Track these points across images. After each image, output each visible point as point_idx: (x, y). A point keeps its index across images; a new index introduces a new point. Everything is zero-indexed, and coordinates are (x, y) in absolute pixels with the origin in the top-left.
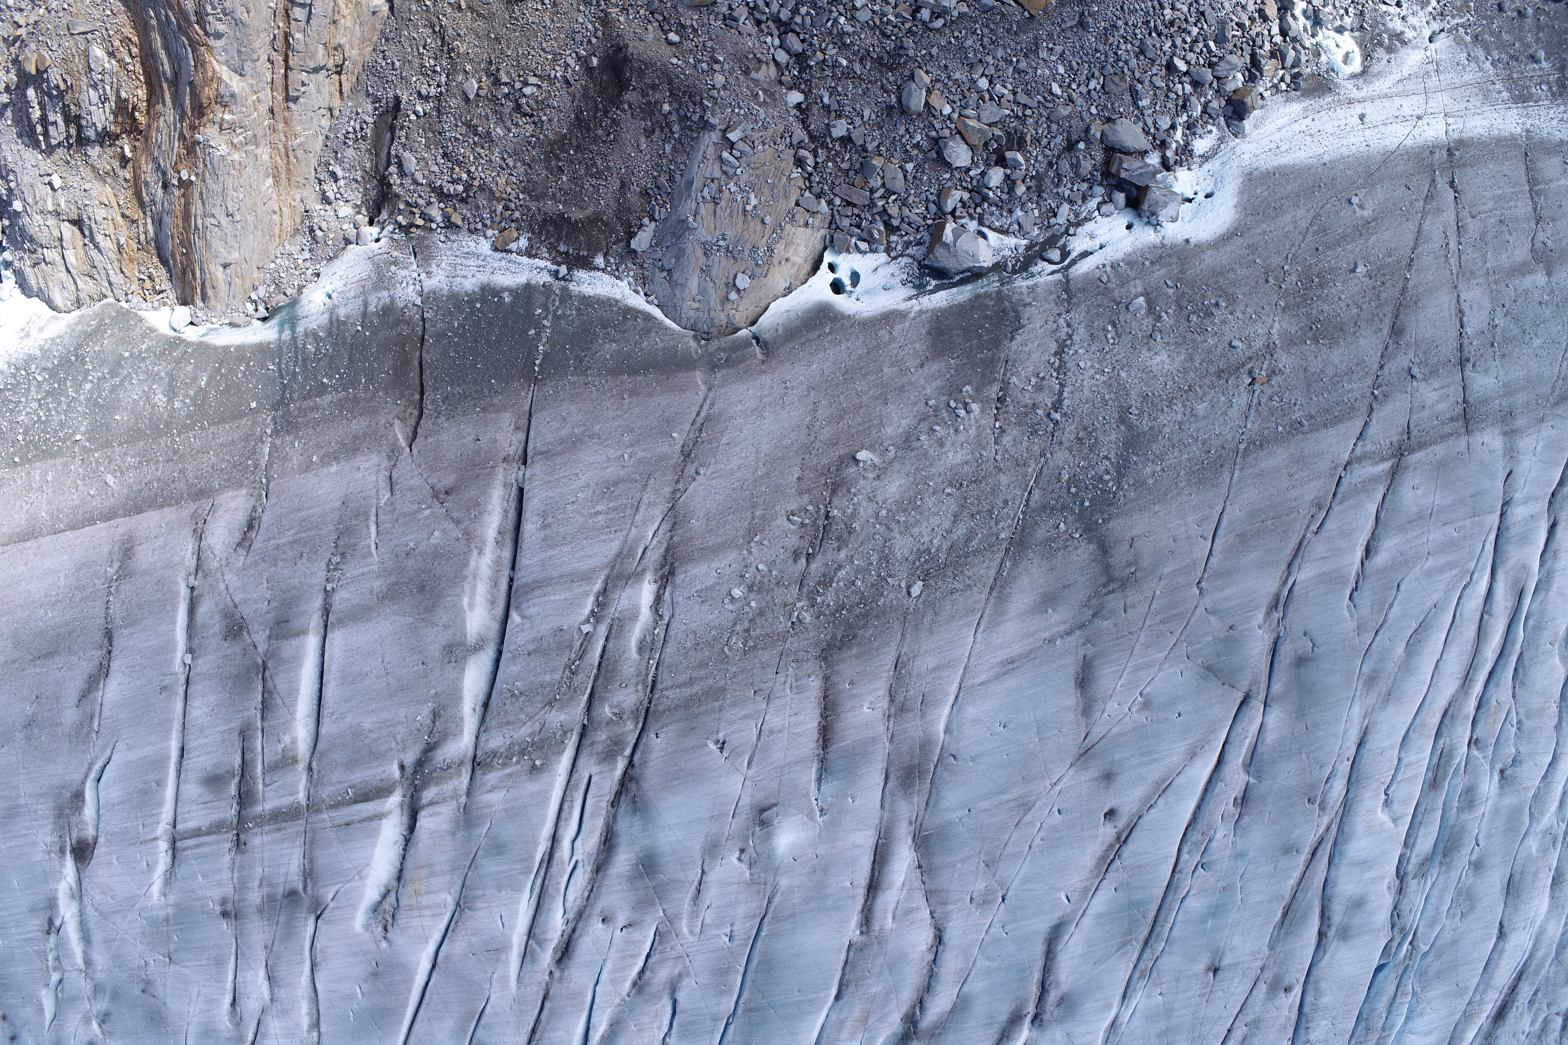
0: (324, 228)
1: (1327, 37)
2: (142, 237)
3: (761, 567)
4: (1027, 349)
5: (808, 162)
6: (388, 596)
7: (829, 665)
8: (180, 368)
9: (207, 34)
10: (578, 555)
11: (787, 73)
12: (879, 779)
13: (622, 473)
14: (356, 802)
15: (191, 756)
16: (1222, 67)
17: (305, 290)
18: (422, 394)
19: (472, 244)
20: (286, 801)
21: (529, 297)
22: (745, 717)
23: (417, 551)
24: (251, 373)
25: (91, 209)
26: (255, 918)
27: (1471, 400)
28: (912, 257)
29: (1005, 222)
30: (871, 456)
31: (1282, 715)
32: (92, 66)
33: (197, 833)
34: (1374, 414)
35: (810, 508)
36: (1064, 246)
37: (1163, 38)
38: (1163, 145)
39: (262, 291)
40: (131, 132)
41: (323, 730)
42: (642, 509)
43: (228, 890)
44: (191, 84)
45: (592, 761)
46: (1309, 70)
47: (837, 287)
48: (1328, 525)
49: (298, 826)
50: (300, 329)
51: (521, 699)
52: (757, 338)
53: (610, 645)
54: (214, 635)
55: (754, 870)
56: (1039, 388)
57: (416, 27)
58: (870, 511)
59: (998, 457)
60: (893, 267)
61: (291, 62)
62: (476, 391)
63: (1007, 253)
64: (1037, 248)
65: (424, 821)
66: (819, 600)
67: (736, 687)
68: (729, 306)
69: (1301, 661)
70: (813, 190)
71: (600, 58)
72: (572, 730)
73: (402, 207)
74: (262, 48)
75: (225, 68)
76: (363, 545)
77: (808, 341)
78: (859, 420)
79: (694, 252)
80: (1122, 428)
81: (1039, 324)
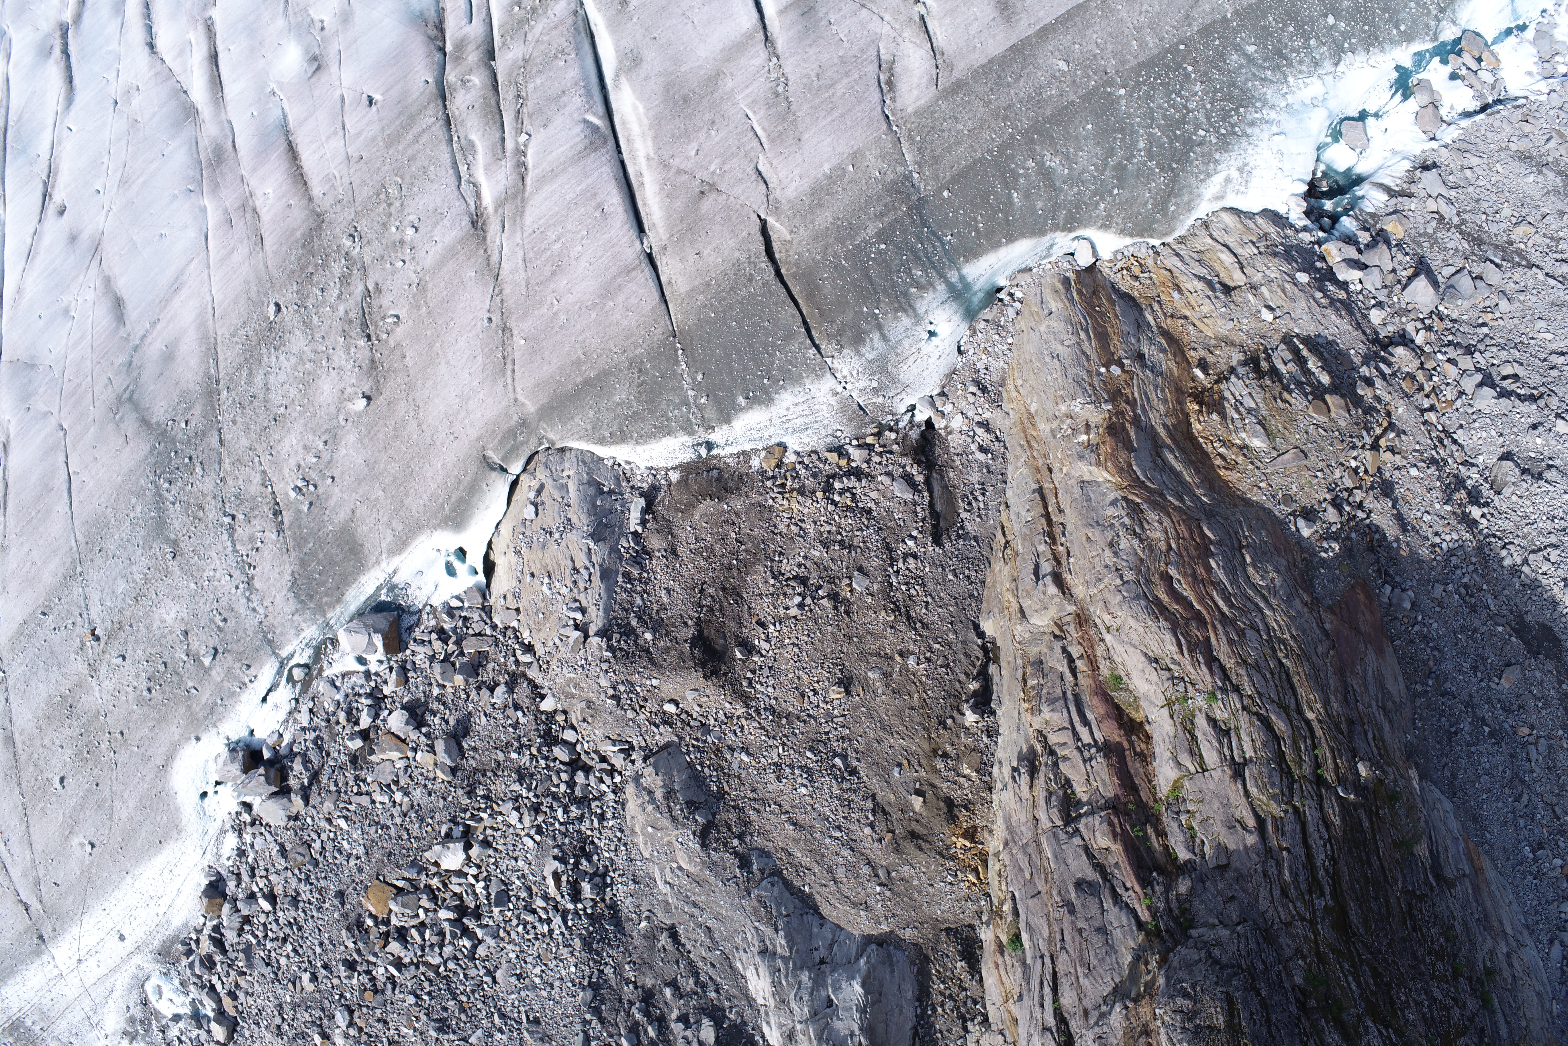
0: (971, 397)
1: (183, 1006)
2: (1156, 307)
4: (277, 570)
5: (521, 653)
6: (714, 79)
8: (1050, 200)
9: (1126, 500)
11: (561, 723)
13: (552, 286)
17: (968, 333)
19: (806, 440)
21: (721, 410)
22: (360, 133)
24: (969, 225)
25: (1218, 306)
28: (411, 613)
29: (348, 684)
32: (1258, 427)
36: (294, 687)
38: (254, 823)
39: (1011, 313)
40: (1202, 392)
42: (520, 262)
44: (1132, 450)
46: (182, 965)
47: (461, 553)
50: (941, 287)
52: (504, 470)
57: (943, 619)
58: (335, 358)
61: (1044, 522)
62: (724, 299)
63: (336, 656)
64: (314, 673)
70: (510, 631)
71: (734, 660)
73: (895, 447)
74: (1071, 518)
75: (1100, 480)
76: (762, 112)
77: (457, 489)
78: (381, 436)
79: (580, 518)
80: (173, 536)
81: (278, 600)
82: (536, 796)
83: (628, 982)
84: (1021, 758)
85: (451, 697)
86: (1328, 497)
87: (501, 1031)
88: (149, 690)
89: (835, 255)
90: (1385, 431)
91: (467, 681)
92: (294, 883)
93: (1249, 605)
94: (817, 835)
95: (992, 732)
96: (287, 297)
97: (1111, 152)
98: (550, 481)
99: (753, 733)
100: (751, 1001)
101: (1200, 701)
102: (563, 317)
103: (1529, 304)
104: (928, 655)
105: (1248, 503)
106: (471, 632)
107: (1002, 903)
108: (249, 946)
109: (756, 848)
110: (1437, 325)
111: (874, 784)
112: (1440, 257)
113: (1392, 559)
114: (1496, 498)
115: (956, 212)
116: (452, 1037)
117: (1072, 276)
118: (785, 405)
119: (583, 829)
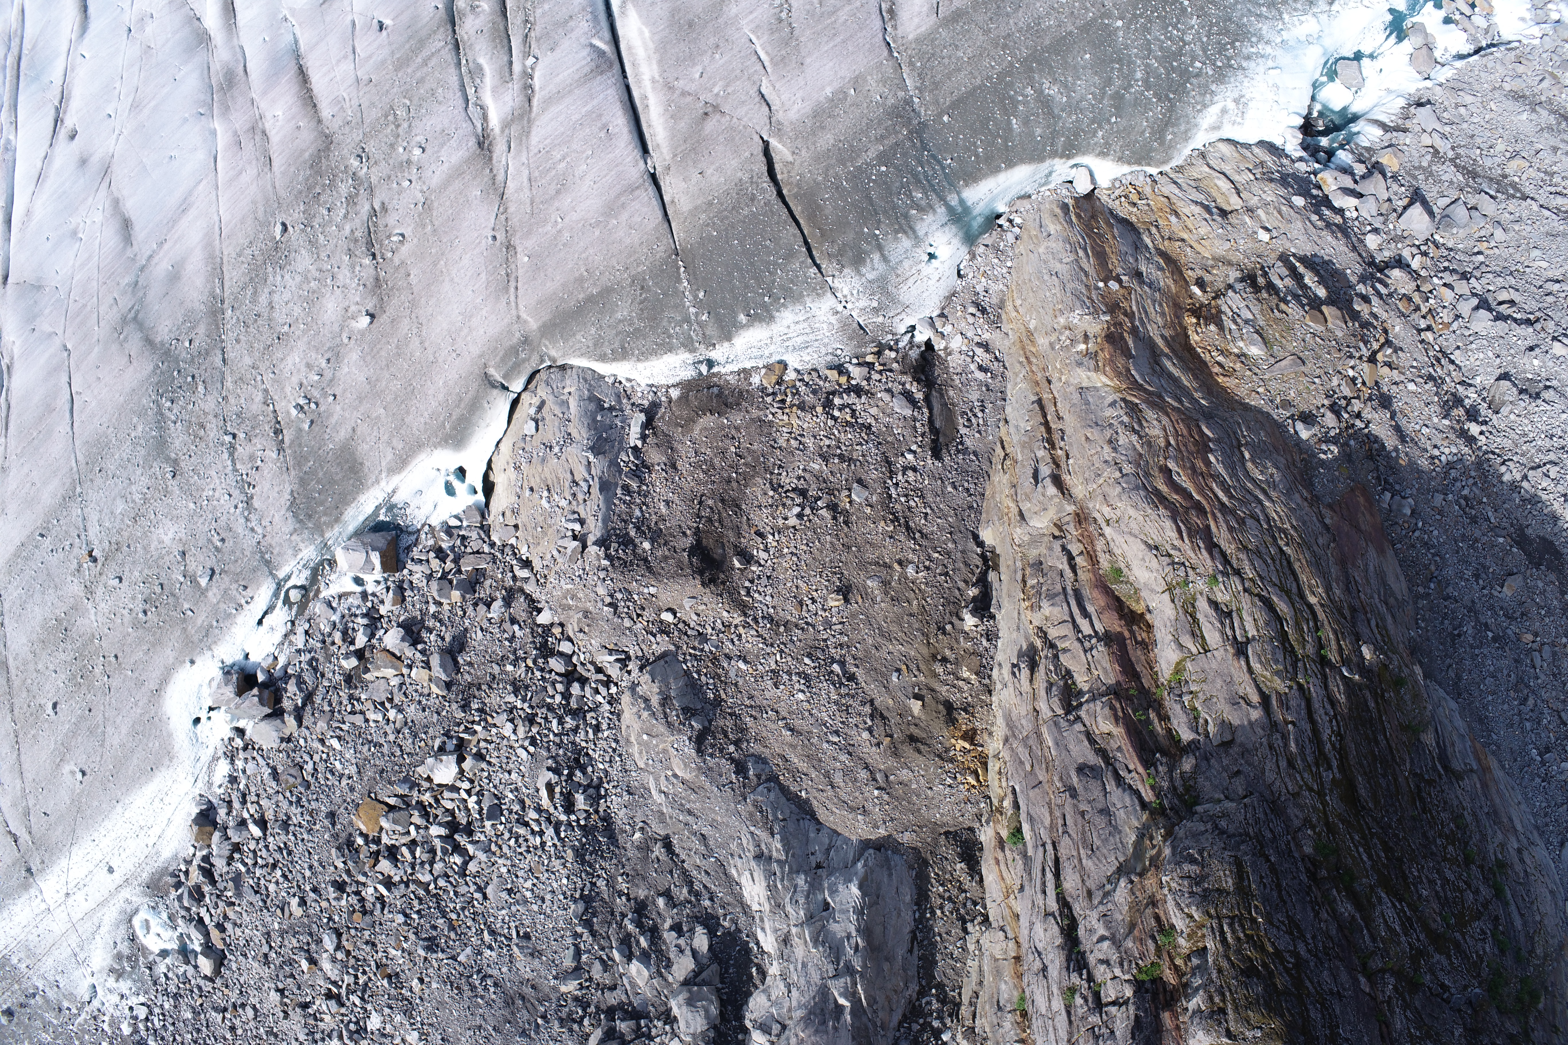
0: (970, 318)
1: (171, 941)
2: (1154, 231)
5: (518, 569)
8: (1048, 127)
9: (1124, 400)
11: (558, 636)
13: (556, 204)
17: (968, 257)
19: (807, 358)
22: (370, 57)
25: (1216, 228)
28: (409, 533)
29: (344, 605)
32: (1256, 336)
36: (290, 609)
38: (246, 748)
39: (1010, 237)
40: (1200, 308)
42: (526, 181)
44: (1130, 357)
46: (171, 897)
47: (461, 472)
50: (941, 210)
52: (506, 388)
57: (942, 529)
58: (340, 277)
60: (421, 516)
61: (1043, 430)
62: (727, 218)
63: (333, 577)
64: (311, 595)
71: (733, 569)
73: (895, 366)
74: (1071, 423)
75: (1099, 384)
76: (765, 37)
77: (458, 406)
78: (383, 353)
79: (580, 432)
80: (173, 455)
81: (277, 519)
82: (531, 707)
83: (620, 894)
84: (1020, 655)
85: (447, 614)
86: (1326, 402)
87: (490, 948)
88: (145, 612)
89: (837, 176)
90: (1382, 346)
91: (464, 597)
92: (284, 805)
93: (1248, 496)
94: (815, 740)
95: (991, 636)
96: (295, 216)
97: (1109, 82)
98: (551, 397)
99: (750, 641)
100: (745, 908)
101: (1200, 585)
102: (567, 235)
103: (1524, 233)
104: (927, 563)
105: (1247, 407)
106: (469, 550)
107: (1001, 801)
108: (239, 874)
109: (753, 755)
110: (1432, 251)
111: (873, 689)
112: (1435, 189)
113: (1391, 468)
114: (1494, 417)
115: (956, 137)
116: (440, 955)
117: (1070, 202)
118: (785, 323)
119: (578, 740)
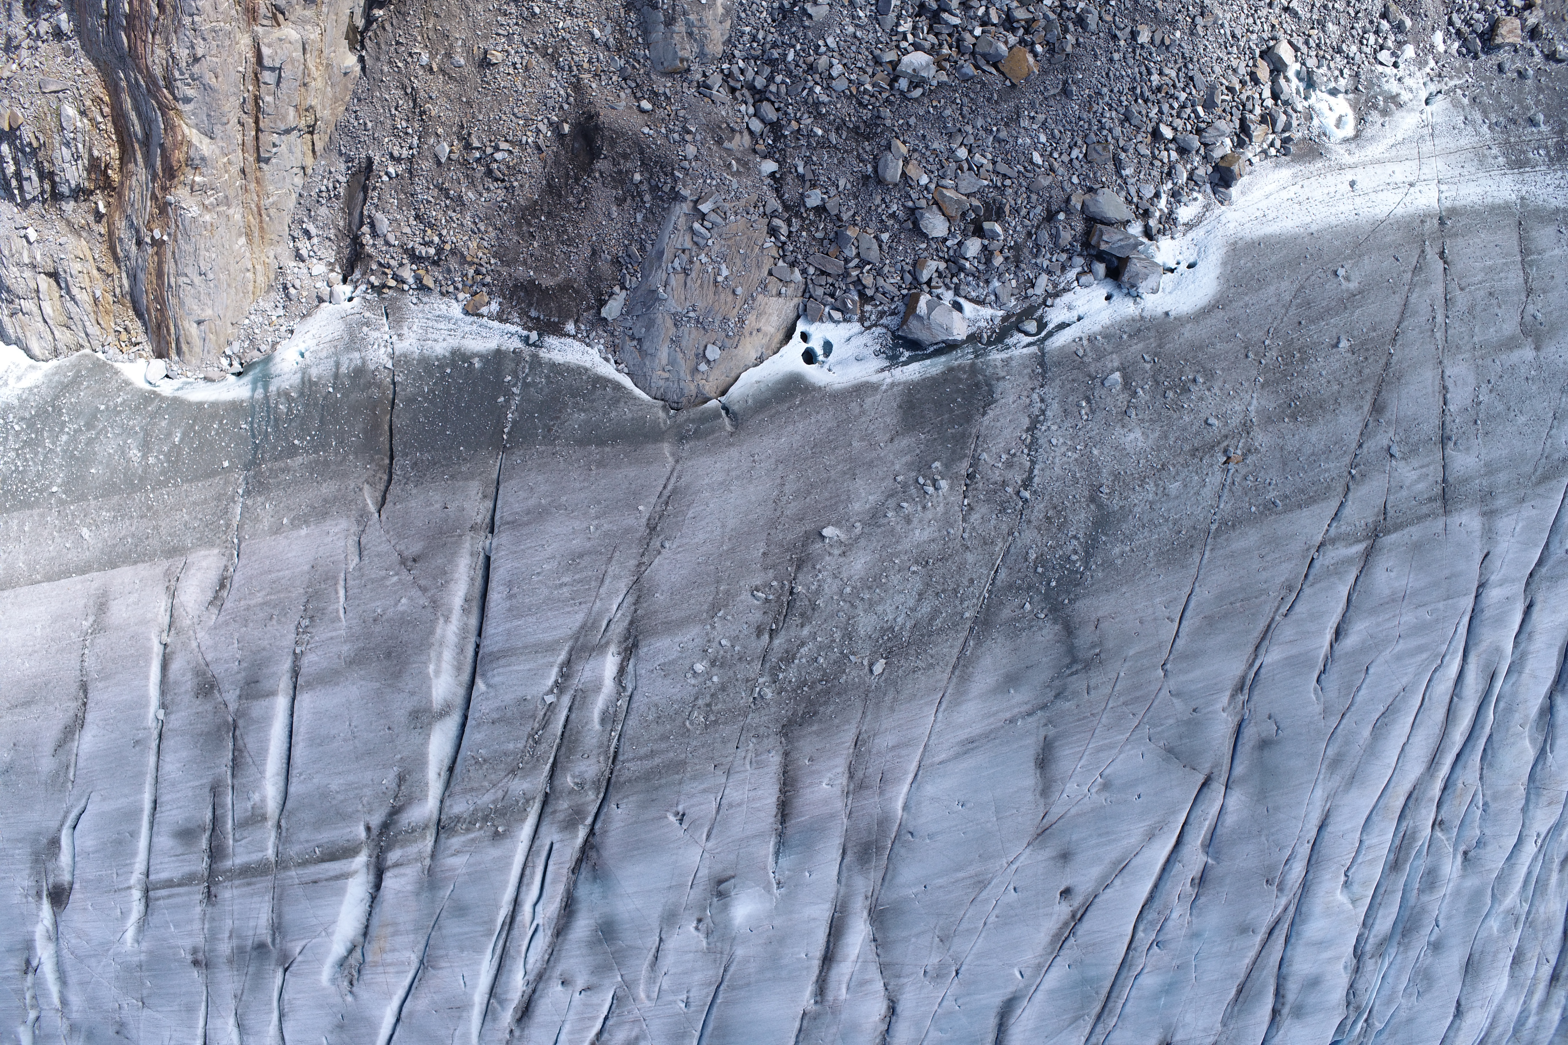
0: (298, 286)
1: (1320, 100)
2: (118, 291)
3: (723, 642)
4: (999, 424)
5: (782, 231)
6: (356, 661)
7: (789, 741)
8: (155, 424)
9: (175, 98)
10: (542, 626)
11: (761, 142)
12: (836, 855)
13: (588, 545)
14: (323, 860)
15: (163, 809)
16: (1209, 135)
17: (279, 347)
18: (392, 458)
19: (444, 307)
20: (255, 857)
21: (499, 364)
22: (704, 791)
23: (385, 617)
24: (224, 431)
25: (66, 263)
26: (225, 968)
27: (1451, 480)
28: (886, 327)
29: (982, 292)
30: (837, 532)
31: (1243, 798)
32: (64, 124)
33: (169, 884)
34: (1350, 495)
35: (774, 583)
36: (1041, 317)
37: (1150, 104)
38: (1146, 214)
39: (236, 347)
40: (104, 189)
41: (292, 789)
42: (607, 582)
43: (199, 941)
44: (162, 146)
45: (554, 829)
46: (1300, 134)
47: (809, 357)
48: (1298, 608)
49: (266, 882)
50: (273, 388)
51: (485, 767)
52: (725, 408)
53: (573, 716)
54: (186, 692)
55: (711, 939)
56: (1009, 465)
57: (388, 88)
58: (835, 588)
59: (966, 535)
60: (867, 338)
61: (261, 125)
62: (445, 458)
63: (983, 324)
64: (1014, 319)
65: (390, 882)
66: (781, 676)
67: (696, 761)
68: (699, 377)
69: (1264, 744)
70: (787, 259)
71: (572, 124)
72: (534, 798)
73: (375, 268)
75: (194, 131)
76: (331, 608)
77: (779, 413)
78: (827, 495)
79: (664, 322)
80: (1092, 507)
81: (1012, 398)
82: (806, 81)
85: (871, 225)
86: (40, 44)
88: (1194, 381)
89: (337, 453)
96: (855, 674)
97: (89, 442)
98: (682, 374)
99: (582, 52)
104: (409, 60)
105: (96, 61)
106: (830, 280)
108: (1206, 106)
117: (173, 355)
119: (776, 35)
